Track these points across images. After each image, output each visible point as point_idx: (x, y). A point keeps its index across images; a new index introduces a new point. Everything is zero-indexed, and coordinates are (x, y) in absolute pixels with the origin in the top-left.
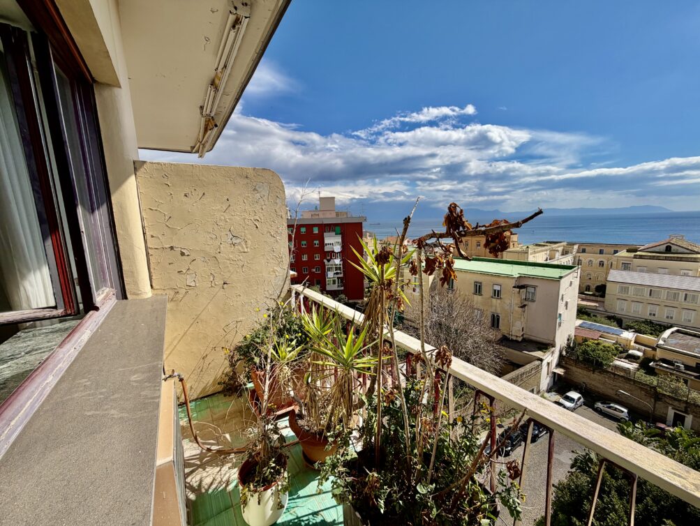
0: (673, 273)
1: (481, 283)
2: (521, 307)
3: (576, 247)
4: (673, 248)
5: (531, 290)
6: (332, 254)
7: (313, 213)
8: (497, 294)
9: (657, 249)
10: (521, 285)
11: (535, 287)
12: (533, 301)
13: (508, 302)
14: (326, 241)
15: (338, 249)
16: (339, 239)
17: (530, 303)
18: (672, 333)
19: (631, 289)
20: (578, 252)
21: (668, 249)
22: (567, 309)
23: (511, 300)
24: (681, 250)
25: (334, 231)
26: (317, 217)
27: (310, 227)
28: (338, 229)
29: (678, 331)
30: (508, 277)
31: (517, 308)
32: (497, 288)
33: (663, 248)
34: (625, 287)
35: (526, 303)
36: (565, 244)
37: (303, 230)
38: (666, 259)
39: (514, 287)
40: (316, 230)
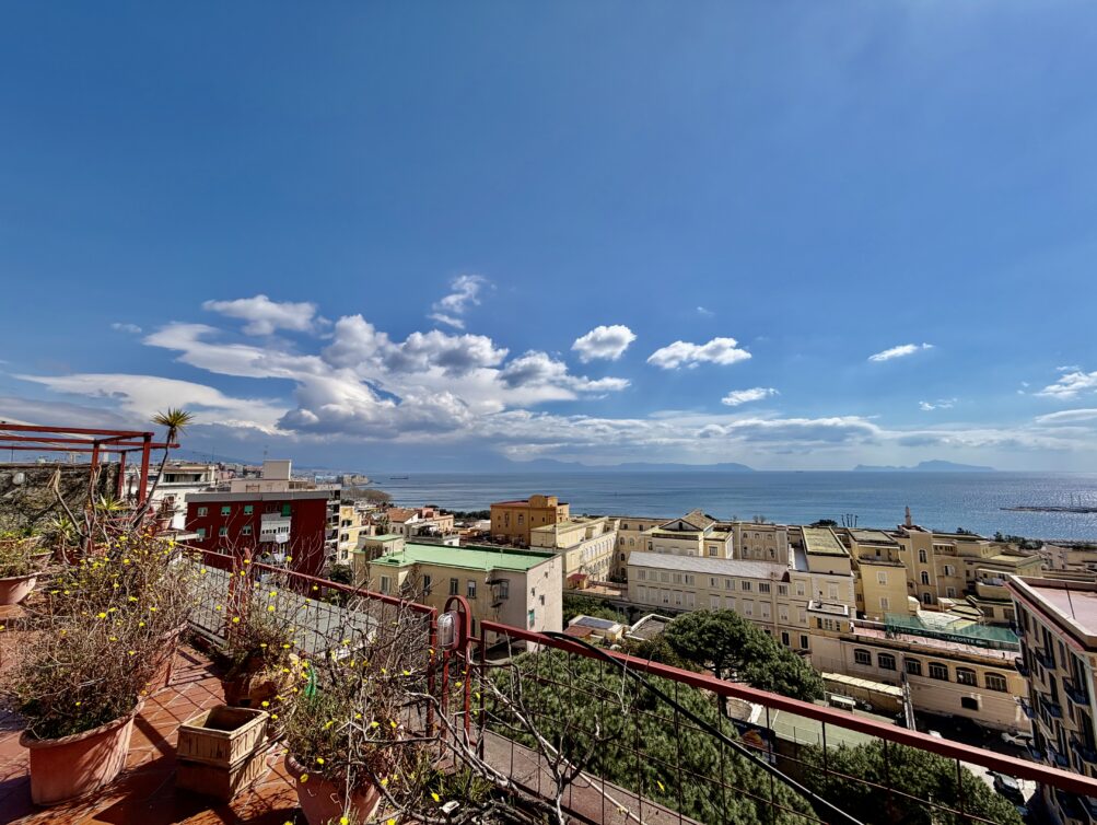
0: (682, 554)
1: (457, 580)
2: (494, 607)
3: (617, 523)
4: (684, 524)
5: (505, 585)
6: (272, 546)
7: (250, 483)
8: (472, 593)
9: (672, 526)
10: (497, 579)
11: (507, 581)
12: (507, 598)
13: (481, 601)
14: (265, 526)
15: (283, 537)
16: (287, 524)
17: (504, 601)
18: (648, 620)
19: (648, 572)
20: (620, 528)
21: (681, 528)
22: (543, 603)
23: (485, 598)
24: (690, 527)
25: (280, 510)
26: (256, 491)
27: (237, 506)
28: (287, 509)
29: (653, 618)
30: (482, 571)
31: (490, 608)
32: (472, 585)
33: (676, 525)
34: (642, 569)
35: (500, 601)
36: (606, 518)
37: (226, 510)
38: (676, 537)
39: (488, 583)
40: (249, 510)
